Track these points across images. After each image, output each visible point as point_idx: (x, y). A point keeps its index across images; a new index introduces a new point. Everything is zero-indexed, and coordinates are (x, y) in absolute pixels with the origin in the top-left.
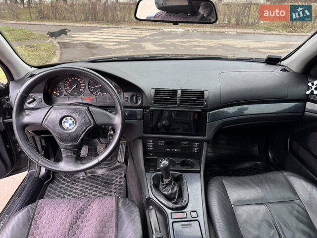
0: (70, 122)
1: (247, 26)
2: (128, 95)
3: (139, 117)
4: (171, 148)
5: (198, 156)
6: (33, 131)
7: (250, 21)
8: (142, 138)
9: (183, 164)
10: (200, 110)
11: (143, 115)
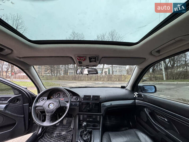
0: (52, 105)
1: (122, 81)
2: (74, 97)
3: (78, 105)
4: (89, 119)
5: (99, 122)
6: (40, 112)
7: (123, 80)
8: (78, 114)
9: (94, 126)
10: (98, 102)
11: (79, 104)
